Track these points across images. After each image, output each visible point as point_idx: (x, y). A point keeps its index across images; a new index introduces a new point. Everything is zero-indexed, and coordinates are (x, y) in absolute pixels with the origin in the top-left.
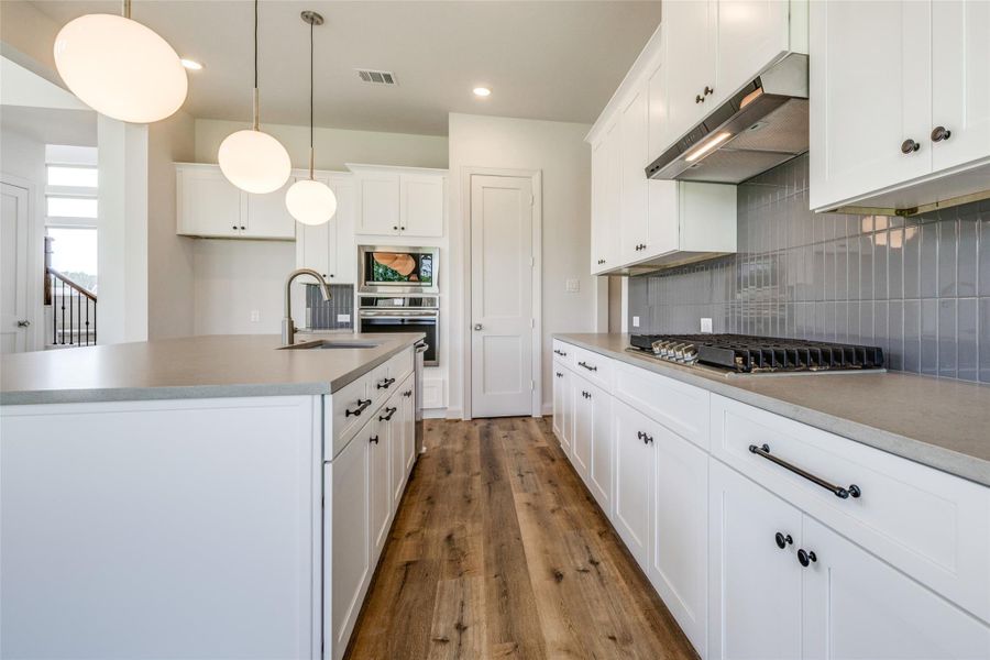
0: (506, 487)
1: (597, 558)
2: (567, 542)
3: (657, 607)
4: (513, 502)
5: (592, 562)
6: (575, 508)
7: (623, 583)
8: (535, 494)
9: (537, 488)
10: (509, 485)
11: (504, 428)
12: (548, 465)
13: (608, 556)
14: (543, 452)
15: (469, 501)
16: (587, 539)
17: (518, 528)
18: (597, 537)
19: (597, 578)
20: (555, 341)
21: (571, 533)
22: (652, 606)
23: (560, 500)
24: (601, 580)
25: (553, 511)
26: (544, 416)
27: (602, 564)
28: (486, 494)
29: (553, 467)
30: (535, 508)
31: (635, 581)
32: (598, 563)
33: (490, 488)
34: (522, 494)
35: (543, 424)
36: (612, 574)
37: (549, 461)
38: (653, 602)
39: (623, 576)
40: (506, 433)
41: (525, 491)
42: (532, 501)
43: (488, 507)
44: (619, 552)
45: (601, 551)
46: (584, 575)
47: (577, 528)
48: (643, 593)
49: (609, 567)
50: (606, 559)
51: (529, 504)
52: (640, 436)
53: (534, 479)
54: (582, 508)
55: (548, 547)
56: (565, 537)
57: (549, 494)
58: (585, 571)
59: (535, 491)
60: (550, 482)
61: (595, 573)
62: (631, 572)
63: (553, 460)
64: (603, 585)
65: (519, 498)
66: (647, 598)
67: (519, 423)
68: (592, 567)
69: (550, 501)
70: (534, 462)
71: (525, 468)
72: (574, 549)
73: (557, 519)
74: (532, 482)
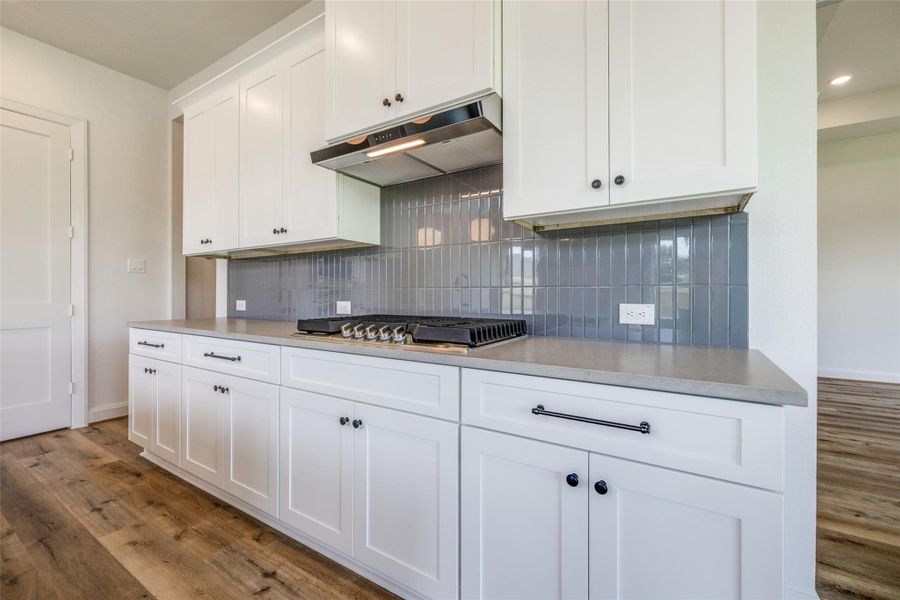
0: (79, 536)
1: (269, 568)
2: (222, 567)
3: (362, 586)
4: (105, 550)
5: (266, 575)
6: (206, 523)
7: (314, 580)
8: (137, 527)
9: (135, 518)
10: (83, 530)
11: (25, 454)
12: (132, 483)
13: (281, 559)
14: (115, 469)
15: (14, 582)
16: (244, 551)
17: (136, 582)
18: (255, 543)
19: (284, 590)
20: (132, 331)
21: (219, 554)
22: (357, 588)
23: (180, 520)
24: (290, 589)
25: (178, 537)
26: (91, 425)
27: (280, 572)
28: (45, 559)
29: (142, 483)
30: (148, 545)
31: (326, 571)
32: (274, 573)
33: (48, 547)
34: (115, 534)
35: (94, 434)
36: (298, 577)
37: (133, 478)
38: (355, 582)
39: (310, 572)
40: (33, 460)
41: (117, 528)
42: (136, 537)
43: (59, 575)
44: (290, 550)
45: (270, 557)
46: (267, 595)
47: (224, 544)
48: (340, 579)
49: (289, 571)
50: (280, 565)
51: (134, 543)
52: (343, 421)
53: (121, 506)
54: (216, 519)
55: (198, 584)
56: (214, 562)
57: (160, 519)
58: (265, 589)
59: (135, 522)
60: (150, 503)
61: (278, 586)
62: (317, 565)
63: (139, 475)
64: (295, 594)
65: (113, 542)
66: (348, 583)
67: (50, 440)
68: (270, 581)
69: (165, 528)
70: (109, 486)
71: (98, 500)
72: (236, 572)
73: (189, 545)
74: (122, 512)
